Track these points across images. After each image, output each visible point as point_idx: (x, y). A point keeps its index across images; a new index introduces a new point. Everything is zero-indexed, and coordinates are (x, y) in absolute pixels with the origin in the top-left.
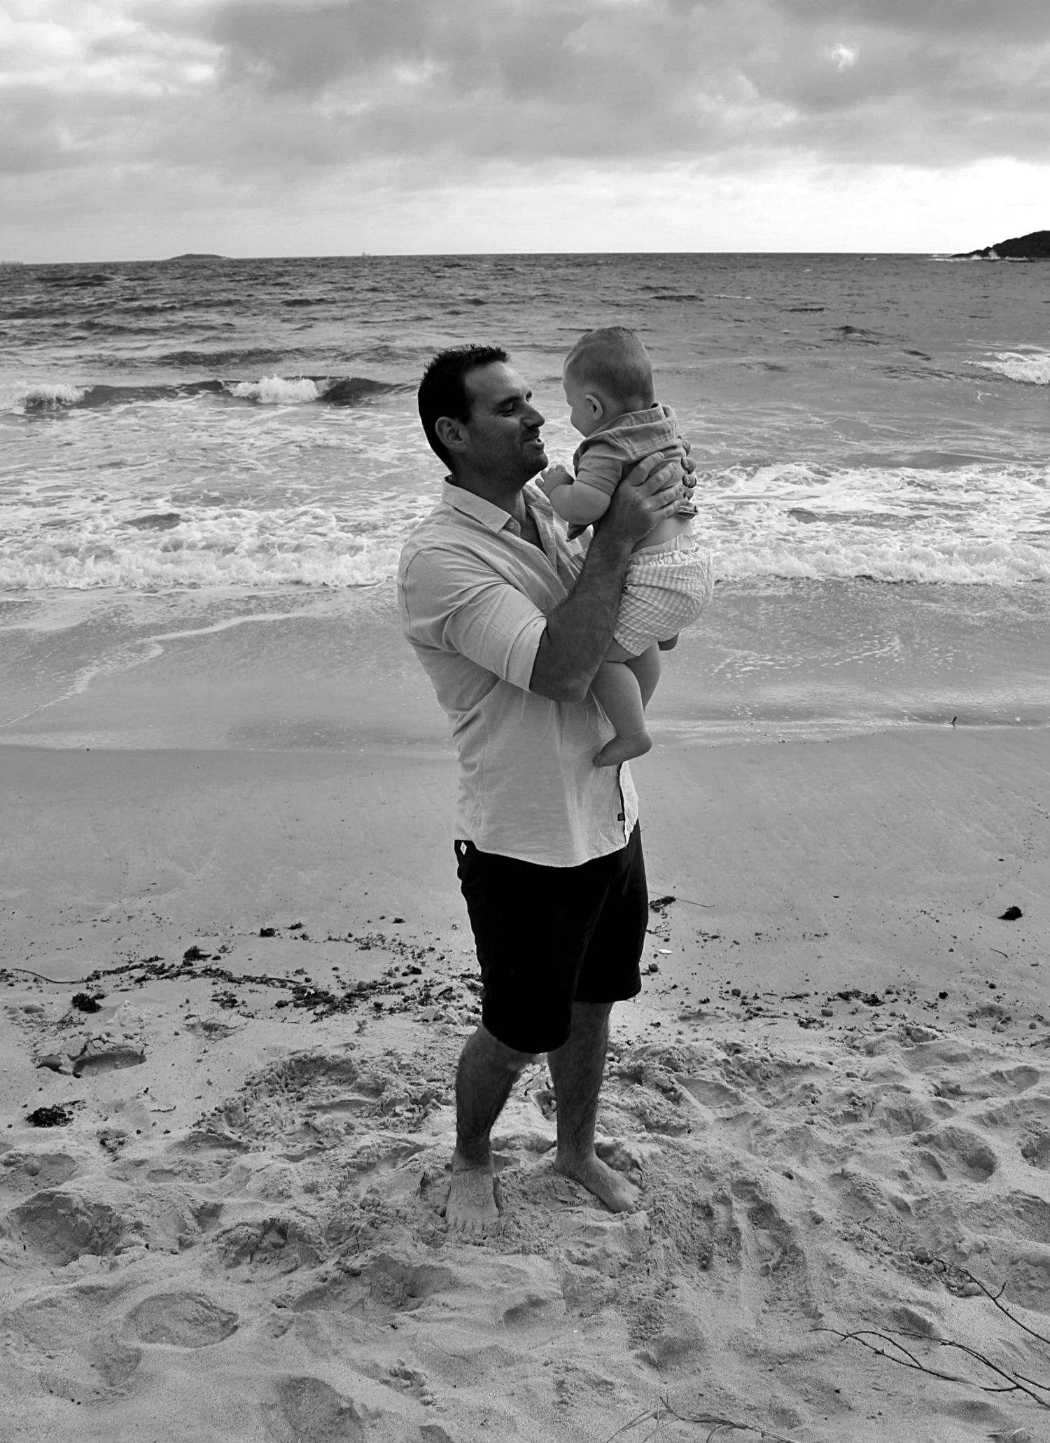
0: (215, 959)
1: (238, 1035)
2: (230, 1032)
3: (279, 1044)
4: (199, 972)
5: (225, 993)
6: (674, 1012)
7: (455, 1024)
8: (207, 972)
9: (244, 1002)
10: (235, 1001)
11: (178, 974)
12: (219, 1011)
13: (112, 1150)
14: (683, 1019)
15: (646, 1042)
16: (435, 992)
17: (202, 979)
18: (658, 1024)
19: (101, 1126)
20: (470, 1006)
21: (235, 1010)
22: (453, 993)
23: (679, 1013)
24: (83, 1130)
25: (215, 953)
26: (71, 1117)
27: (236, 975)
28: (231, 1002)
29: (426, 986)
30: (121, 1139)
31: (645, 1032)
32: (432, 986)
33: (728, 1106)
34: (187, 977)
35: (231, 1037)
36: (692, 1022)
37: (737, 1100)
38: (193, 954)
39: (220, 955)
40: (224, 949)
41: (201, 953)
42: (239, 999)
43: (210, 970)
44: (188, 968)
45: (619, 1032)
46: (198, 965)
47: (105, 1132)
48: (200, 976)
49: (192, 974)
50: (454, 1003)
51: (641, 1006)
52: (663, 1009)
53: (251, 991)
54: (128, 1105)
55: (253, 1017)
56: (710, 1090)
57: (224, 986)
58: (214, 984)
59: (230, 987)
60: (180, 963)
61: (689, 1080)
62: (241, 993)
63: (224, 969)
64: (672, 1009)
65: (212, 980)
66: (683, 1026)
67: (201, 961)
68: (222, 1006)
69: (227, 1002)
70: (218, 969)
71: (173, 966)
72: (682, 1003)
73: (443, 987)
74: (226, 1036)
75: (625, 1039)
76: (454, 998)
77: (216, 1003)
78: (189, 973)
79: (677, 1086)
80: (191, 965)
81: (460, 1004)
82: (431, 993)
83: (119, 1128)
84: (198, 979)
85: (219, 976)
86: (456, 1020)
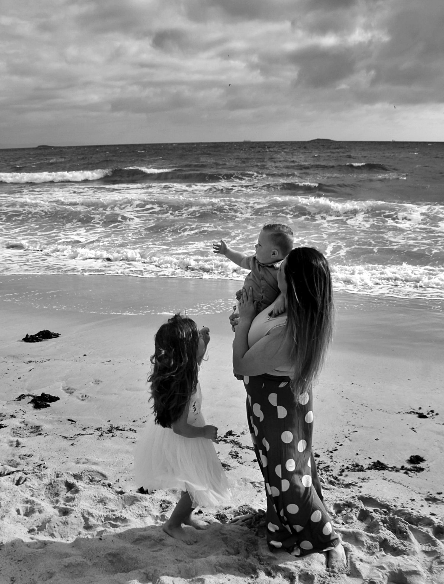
0: (238, 436)
1: (233, 470)
2: (230, 468)
3: (247, 477)
4: (229, 441)
5: (235, 452)
6: (423, 496)
7: (323, 482)
8: (233, 442)
9: (241, 457)
10: (238, 456)
11: (221, 440)
12: (230, 459)
13: (163, 509)
14: (427, 500)
15: (404, 507)
16: (321, 466)
17: (229, 444)
18: (413, 500)
19: (164, 498)
20: (334, 475)
21: (236, 459)
22: (329, 469)
23: (425, 496)
24: (155, 498)
25: (239, 434)
26: (155, 492)
27: (243, 445)
28: (236, 456)
29: (319, 463)
30: (168, 505)
31: (406, 503)
32: (321, 464)
33: (429, 546)
34: (223, 442)
35: (230, 471)
36: (430, 502)
37: (434, 544)
38: (230, 433)
39: (241, 435)
40: (243, 433)
41: (233, 433)
42: (240, 455)
43: (233, 441)
44: (225, 439)
45: (394, 500)
46: (230, 438)
47: (164, 501)
48: (228, 443)
49: (226, 442)
50: (328, 473)
51: (410, 490)
52: (420, 493)
53: (246, 453)
54: (178, 491)
55: (242, 464)
56: (424, 536)
57: (237, 449)
58: (233, 447)
59: (238, 450)
60: (223, 436)
61: (416, 529)
62: (241, 452)
63: (239, 442)
64: (423, 494)
65: (232, 445)
66: (425, 503)
67: (232, 437)
68: (232, 457)
69: (234, 455)
70: (237, 441)
71: (220, 437)
72: (429, 492)
73: (326, 465)
74: (228, 470)
75: (394, 503)
76: (329, 471)
77: (230, 455)
78: (225, 441)
79: (408, 531)
80: (227, 437)
81: (330, 474)
82: (320, 467)
83: (170, 500)
84: (227, 444)
85: (236, 444)
86: (324, 480)
